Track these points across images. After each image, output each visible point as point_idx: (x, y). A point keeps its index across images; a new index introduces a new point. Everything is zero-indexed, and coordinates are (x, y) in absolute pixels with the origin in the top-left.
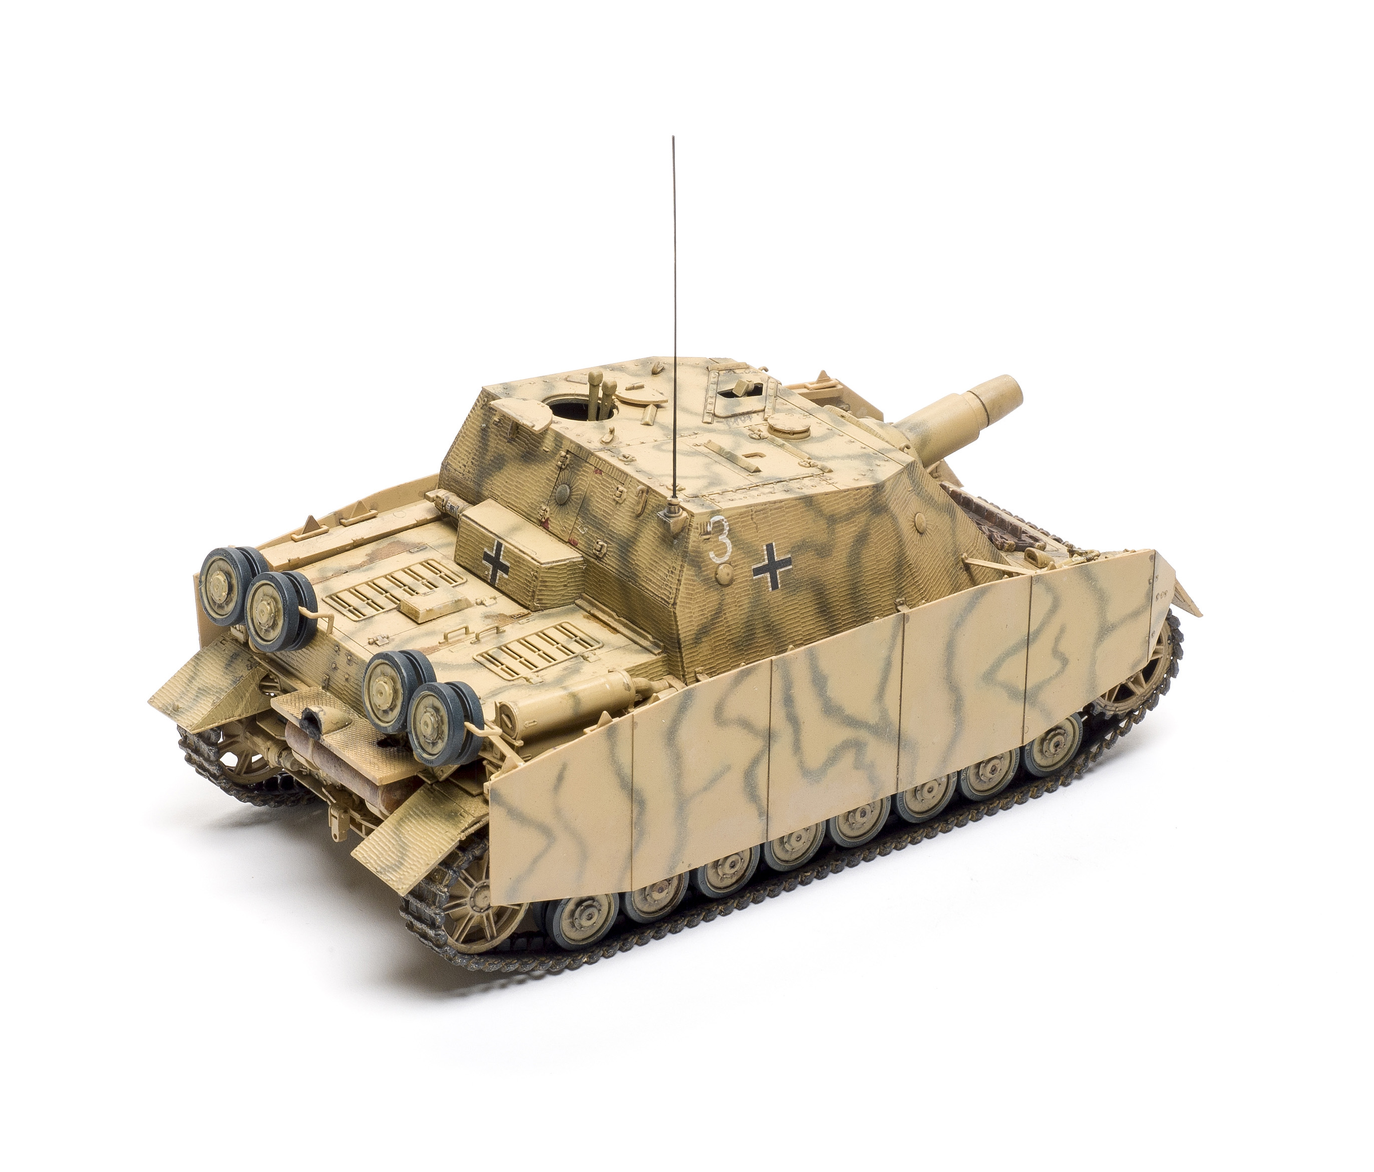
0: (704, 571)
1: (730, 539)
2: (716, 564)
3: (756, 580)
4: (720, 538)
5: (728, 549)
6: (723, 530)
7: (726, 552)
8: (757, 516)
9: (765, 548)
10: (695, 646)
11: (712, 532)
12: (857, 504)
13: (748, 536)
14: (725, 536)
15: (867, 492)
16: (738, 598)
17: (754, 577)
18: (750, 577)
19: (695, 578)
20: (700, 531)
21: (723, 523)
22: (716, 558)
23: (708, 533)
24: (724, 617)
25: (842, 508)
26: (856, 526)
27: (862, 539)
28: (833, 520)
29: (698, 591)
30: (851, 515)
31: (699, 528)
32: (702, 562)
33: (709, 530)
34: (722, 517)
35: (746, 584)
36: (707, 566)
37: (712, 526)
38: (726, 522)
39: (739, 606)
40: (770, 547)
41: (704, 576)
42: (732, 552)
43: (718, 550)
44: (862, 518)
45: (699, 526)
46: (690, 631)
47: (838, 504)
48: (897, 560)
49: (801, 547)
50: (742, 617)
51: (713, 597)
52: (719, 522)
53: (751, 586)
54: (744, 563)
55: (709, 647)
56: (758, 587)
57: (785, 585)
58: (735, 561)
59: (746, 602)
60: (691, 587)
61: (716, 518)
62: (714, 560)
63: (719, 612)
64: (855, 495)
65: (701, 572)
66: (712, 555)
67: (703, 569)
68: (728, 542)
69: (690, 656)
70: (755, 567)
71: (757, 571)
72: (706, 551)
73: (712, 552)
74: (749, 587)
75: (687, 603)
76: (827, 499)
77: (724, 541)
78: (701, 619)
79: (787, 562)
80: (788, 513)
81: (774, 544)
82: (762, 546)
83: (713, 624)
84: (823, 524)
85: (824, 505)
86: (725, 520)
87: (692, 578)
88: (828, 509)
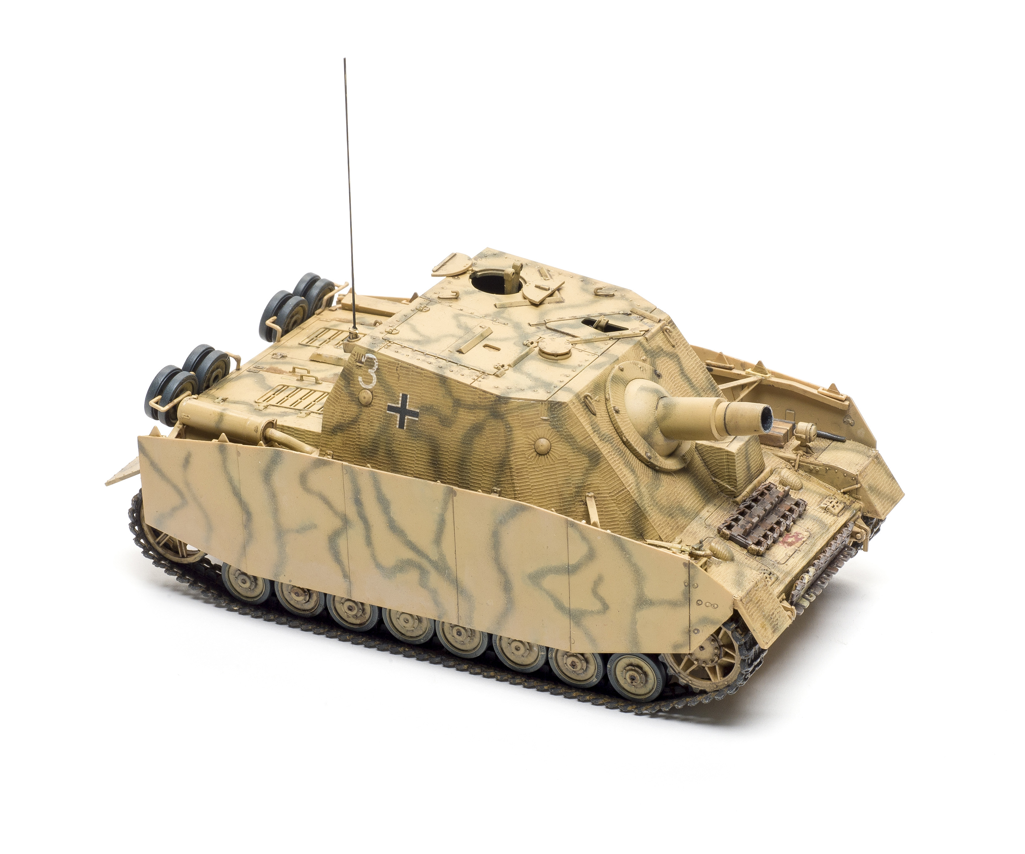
0: (352, 387)
1: (376, 375)
2: (361, 387)
3: (388, 414)
4: (369, 370)
5: (373, 381)
6: (373, 366)
7: (371, 383)
8: (401, 369)
9: (401, 395)
10: (331, 435)
11: (365, 363)
12: (480, 402)
13: (391, 380)
14: (373, 371)
15: (490, 398)
16: (371, 419)
17: (387, 412)
18: (384, 409)
19: (344, 388)
20: (356, 358)
21: (375, 361)
22: (362, 382)
23: (361, 362)
24: (358, 426)
25: (468, 399)
26: (475, 417)
27: (477, 429)
28: (458, 403)
29: (343, 398)
30: (473, 407)
31: (356, 356)
32: (352, 380)
33: (362, 361)
34: (375, 357)
35: (380, 412)
36: (354, 384)
37: (365, 359)
38: (376, 362)
39: (371, 426)
40: (405, 397)
41: (351, 390)
42: (376, 385)
43: (365, 378)
44: (482, 415)
45: (356, 354)
46: (330, 422)
47: (465, 394)
48: (501, 459)
49: (429, 409)
50: (372, 434)
51: (353, 409)
52: (371, 359)
53: (383, 416)
54: (383, 397)
55: (341, 441)
56: (389, 419)
57: (409, 429)
58: (376, 393)
59: (377, 426)
60: (339, 393)
61: (370, 356)
62: (361, 384)
63: (355, 421)
64: (480, 394)
65: (349, 387)
66: (360, 379)
67: (351, 385)
68: (374, 376)
69: (326, 439)
70: (390, 404)
71: (390, 408)
72: (357, 374)
73: (361, 378)
74: (382, 416)
75: (333, 402)
76: (457, 385)
77: (372, 375)
78: (340, 419)
79: (415, 414)
80: (425, 380)
81: (408, 396)
82: (399, 393)
83: (348, 427)
84: (449, 402)
85: (454, 389)
86: (376, 360)
87: (342, 387)
88: (456, 394)
